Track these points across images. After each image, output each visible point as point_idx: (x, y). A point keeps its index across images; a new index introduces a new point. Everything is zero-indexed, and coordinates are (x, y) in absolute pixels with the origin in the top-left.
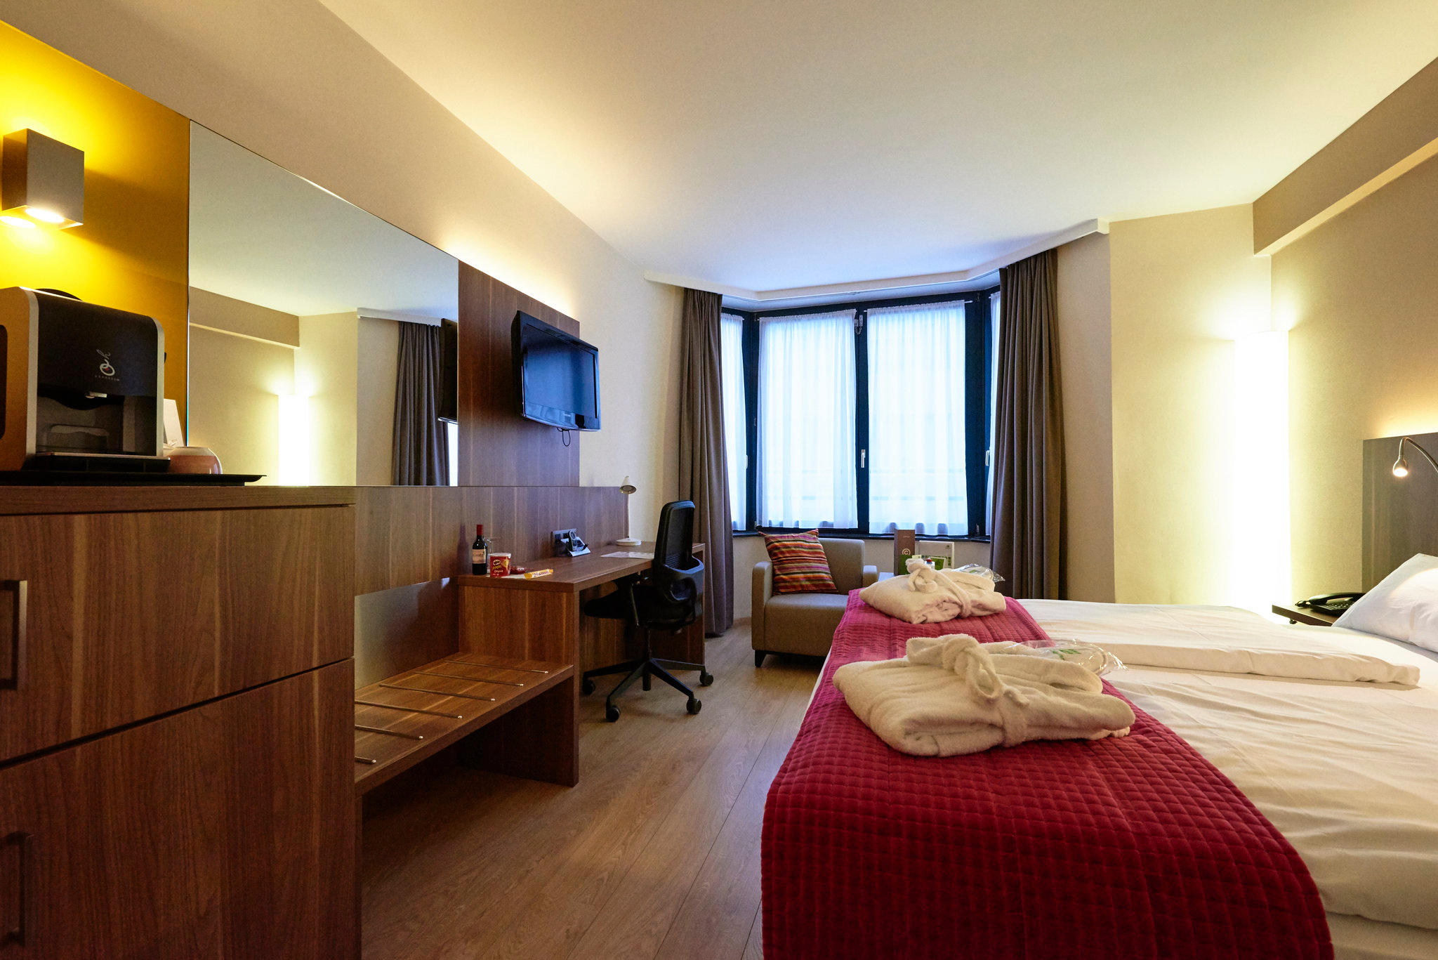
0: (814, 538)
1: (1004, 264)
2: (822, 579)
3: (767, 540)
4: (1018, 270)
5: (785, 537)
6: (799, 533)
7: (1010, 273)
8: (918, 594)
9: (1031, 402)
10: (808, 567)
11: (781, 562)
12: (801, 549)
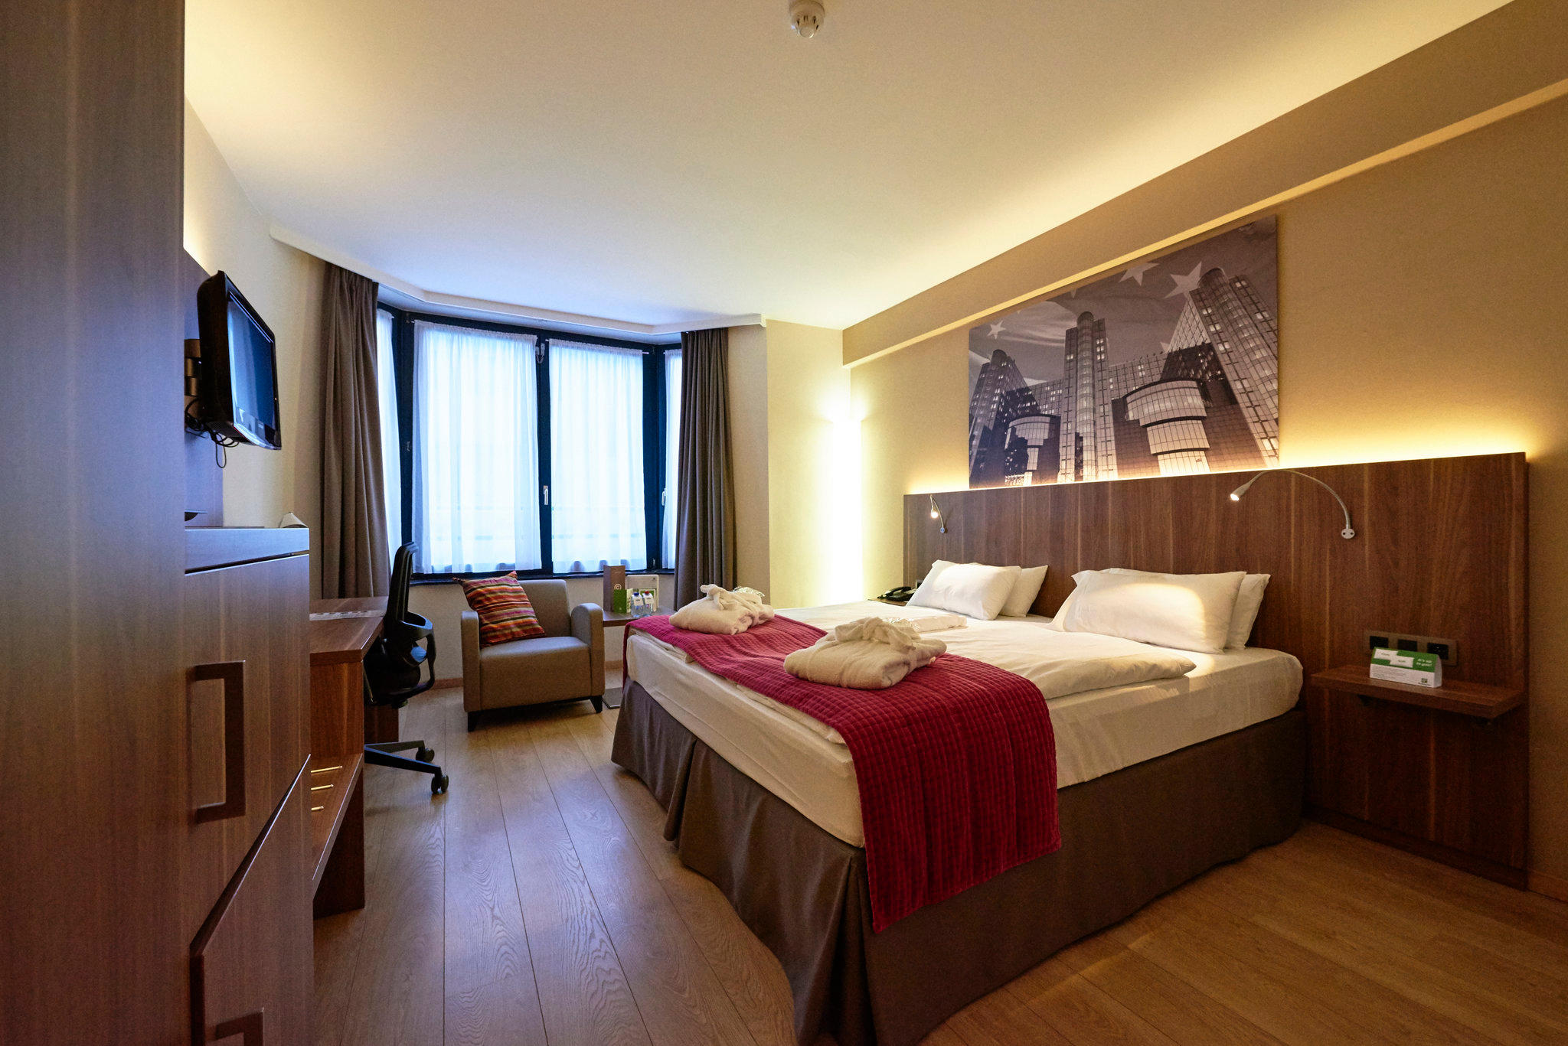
0: (515, 581)
1: (687, 329)
2: (531, 624)
3: (466, 587)
4: (698, 337)
5: (487, 581)
6: (500, 576)
7: (690, 338)
8: (727, 612)
9: (711, 451)
10: (516, 612)
11: (489, 610)
12: (506, 594)
